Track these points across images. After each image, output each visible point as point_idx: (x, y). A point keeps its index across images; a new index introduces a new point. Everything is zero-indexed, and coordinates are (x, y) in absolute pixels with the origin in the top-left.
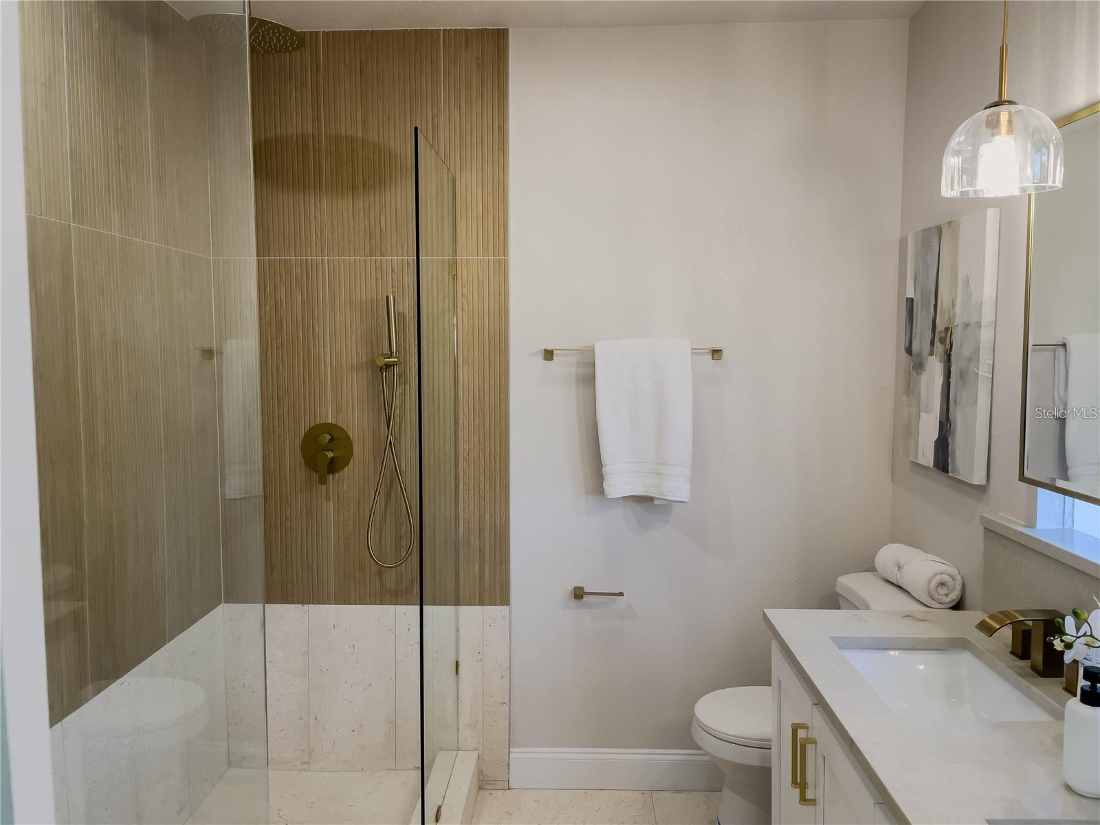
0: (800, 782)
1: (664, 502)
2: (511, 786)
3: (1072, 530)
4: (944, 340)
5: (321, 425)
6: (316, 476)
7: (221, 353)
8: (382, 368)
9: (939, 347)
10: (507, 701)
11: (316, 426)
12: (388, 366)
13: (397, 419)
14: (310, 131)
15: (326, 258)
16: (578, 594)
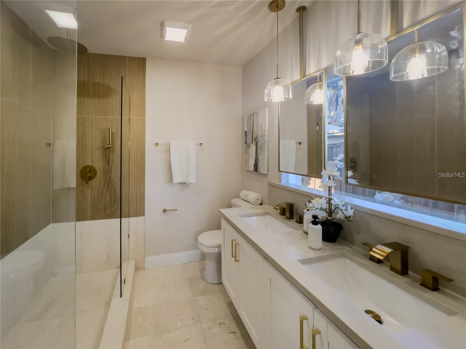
0: (234, 256)
1: (188, 184)
2: (145, 269)
3: (289, 183)
4: (255, 140)
5: (86, 166)
6: (85, 182)
7: (53, 145)
8: (106, 148)
9: (254, 142)
10: (144, 244)
11: (85, 166)
12: (109, 148)
13: (111, 164)
14: (87, 80)
15: (90, 116)
16: (165, 211)
